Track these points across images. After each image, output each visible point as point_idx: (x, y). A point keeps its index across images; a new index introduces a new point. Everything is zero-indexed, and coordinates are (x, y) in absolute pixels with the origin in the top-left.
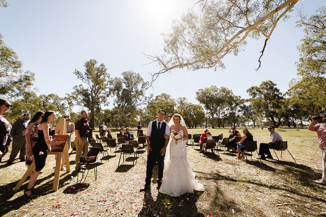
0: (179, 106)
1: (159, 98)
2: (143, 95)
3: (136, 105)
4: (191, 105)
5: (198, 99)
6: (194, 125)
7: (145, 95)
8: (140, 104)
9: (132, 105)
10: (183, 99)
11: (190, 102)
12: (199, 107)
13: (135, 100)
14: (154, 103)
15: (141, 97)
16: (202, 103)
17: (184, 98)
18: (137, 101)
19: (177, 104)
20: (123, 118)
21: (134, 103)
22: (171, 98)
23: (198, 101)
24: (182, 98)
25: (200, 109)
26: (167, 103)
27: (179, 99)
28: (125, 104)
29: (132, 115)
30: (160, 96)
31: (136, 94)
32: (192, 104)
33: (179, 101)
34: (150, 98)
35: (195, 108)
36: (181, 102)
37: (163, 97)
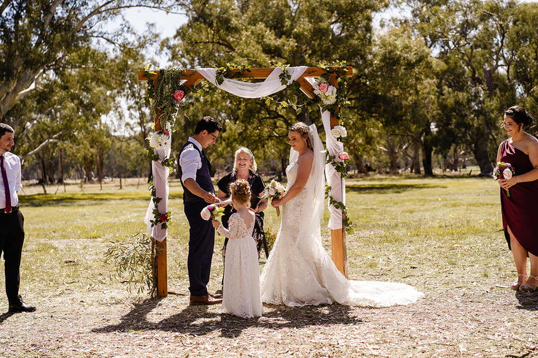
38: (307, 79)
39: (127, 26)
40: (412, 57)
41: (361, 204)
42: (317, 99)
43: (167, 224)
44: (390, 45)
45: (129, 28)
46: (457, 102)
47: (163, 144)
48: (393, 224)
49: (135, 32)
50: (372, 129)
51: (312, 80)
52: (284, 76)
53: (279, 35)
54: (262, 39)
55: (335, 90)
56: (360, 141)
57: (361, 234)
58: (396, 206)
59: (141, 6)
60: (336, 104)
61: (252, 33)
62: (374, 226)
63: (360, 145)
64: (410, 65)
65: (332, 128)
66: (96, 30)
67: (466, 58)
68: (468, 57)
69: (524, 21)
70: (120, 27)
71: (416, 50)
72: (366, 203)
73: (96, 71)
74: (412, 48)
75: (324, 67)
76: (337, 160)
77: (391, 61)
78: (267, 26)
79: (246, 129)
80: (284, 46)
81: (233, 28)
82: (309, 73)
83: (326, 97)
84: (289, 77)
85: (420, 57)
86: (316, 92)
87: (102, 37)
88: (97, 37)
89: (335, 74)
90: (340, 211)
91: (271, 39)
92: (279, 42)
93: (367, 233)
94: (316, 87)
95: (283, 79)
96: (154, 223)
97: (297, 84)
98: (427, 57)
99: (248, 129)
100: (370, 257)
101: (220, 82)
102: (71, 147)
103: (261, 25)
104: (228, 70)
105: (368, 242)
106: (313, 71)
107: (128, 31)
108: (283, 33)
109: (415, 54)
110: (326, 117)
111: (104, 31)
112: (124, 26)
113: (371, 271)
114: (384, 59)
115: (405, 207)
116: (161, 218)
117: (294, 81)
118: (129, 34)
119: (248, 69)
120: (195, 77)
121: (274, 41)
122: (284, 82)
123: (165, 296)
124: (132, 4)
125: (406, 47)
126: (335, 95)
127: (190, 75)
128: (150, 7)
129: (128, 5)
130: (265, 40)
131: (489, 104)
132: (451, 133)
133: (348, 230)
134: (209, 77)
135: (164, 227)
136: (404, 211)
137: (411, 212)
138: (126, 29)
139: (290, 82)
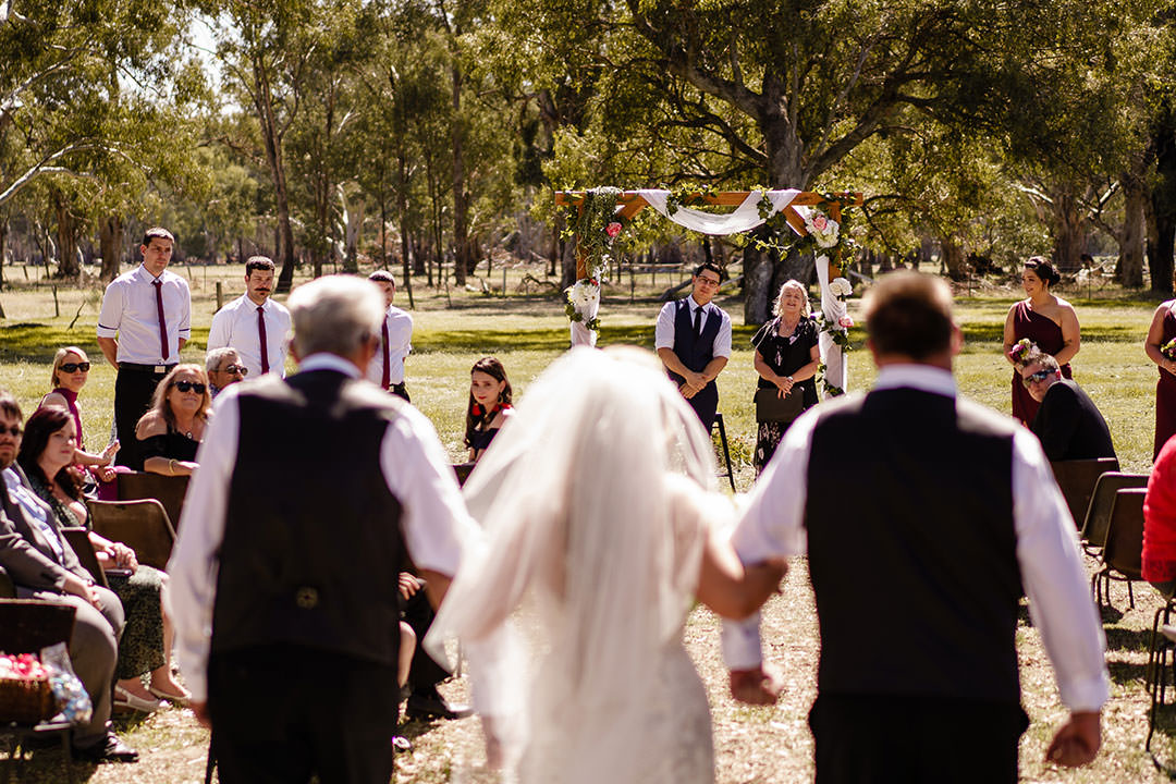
38: (797, 208)
42: (810, 239)
47: (590, 299)
50: (979, 160)
51: (804, 211)
52: (764, 205)
55: (837, 227)
60: (837, 247)
63: (944, 205)
65: (830, 281)
75: (822, 193)
76: (837, 327)
79: (613, 151)
82: (799, 200)
83: (824, 237)
84: (770, 206)
86: (810, 229)
89: (838, 203)
94: (809, 222)
95: (762, 210)
97: (782, 216)
99: (616, 151)
101: (673, 211)
104: (684, 194)
106: (807, 198)
110: (822, 264)
117: (778, 212)
119: (712, 194)
120: (635, 202)
122: (762, 214)
126: (837, 234)
127: (631, 200)
134: (658, 204)
139: (772, 214)
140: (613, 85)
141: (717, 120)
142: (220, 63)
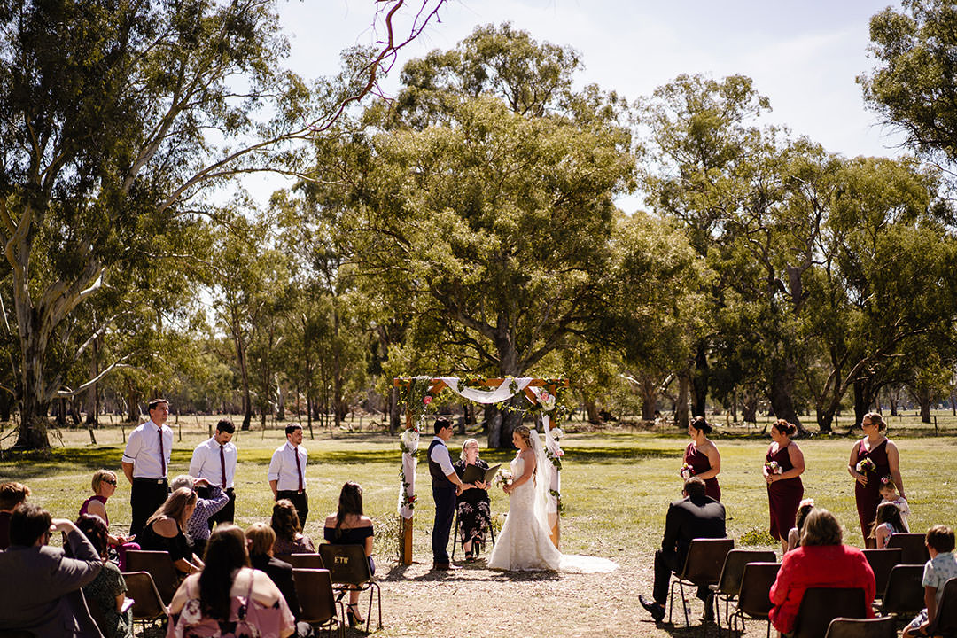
0: (673, 171)
1: (448, 80)
2: (259, 67)
3: (186, 175)
4: (808, 173)
5: (887, 100)
6: (838, 394)
7: (284, 65)
8: (226, 169)
9: (143, 169)
10: (717, 98)
11: (795, 138)
12: (903, 188)
13: (167, 121)
14: (392, 159)
15: (237, 82)
16: (935, 144)
17: (738, 90)
18: (191, 130)
19: (653, 147)
20: (36, 318)
21: (164, 148)
22: (579, 83)
23: (897, 118)
24: (713, 87)
25: (912, 213)
26: (528, 154)
27: (681, 98)
28: (55, 170)
29: (145, 286)
30: (450, 62)
31: (176, 52)
32: (820, 151)
33: (672, 117)
34: (345, 99)
35: (861, 205)
36: (698, 130)
37: (491, 72)
38: (531, 388)
39: (245, 196)
40: (668, 261)
41: (584, 482)
42: (539, 406)
43: (414, 505)
44: (637, 243)
45: (246, 200)
46: (744, 320)
47: (414, 440)
48: (617, 510)
49: (256, 206)
50: (608, 363)
51: (535, 390)
52: (513, 386)
53: (475, 228)
54: (450, 232)
55: (554, 399)
56: (591, 379)
57: (579, 520)
58: (630, 485)
59: (270, 170)
60: (554, 410)
61: (437, 223)
62: (595, 511)
63: (590, 386)
64: (666, 274)
65: (551, 430)
66: (198, 202)
67: (759, 250)
68: (762, 248)
69: (853, 192)
70: (233, 198)
71: (675, 251)
72: (591, 481)
73: (193, 261)
74: (670, 248)
75: (545, 380)
76: (555, 456)
77: (637, 267)
78: (457, 214)
79: (418, 356)
80: (481, 243)
81: (407, 213)
82: (533, 384)
83: (547, 405)
84: (517, 387)
85: (681, 263)
86: (539, 400)
87: (206, 213)
88: (199, 212)
89: (554, 386)
90: (555, 498)
91: (463, 232)
92: (474, 238)
93: (585, 519)
94: (538, 396)
96: (404, 504)
97: (523, 392)
98: (691, 263)
99: (420, 357)
100: (584, 542)
101: (461, 390)
102: (145, 376)
103: (449, 213)
104: (467, 380)
105: (584, 528)
106: (537, 383)
107: (245, 205)
108: (481, 224)
109: (674, 257)
110: (546, 420)
111: (209, 203)
112: (239, 196)
113: (582, 552)
114: (628, 263)
115: (640, 488)
116: (409, 500)
117: (521, 391)
118: (247, 209)
119: (483, 380)
120: (440, 385)
121: (467, 236)
122: (512, 391)
123: (411, 565)
124: (256, 167)
125: (661, 246)
126: (554, 403)
127: (437, 383)
128: (283, 172)
129: (249, 168)
130: (454, 234)
131: (793, 323)
132: (734, 366)
133: (562, 514)
134: (452, 386)
135: (411, 507)
136: (635, 494)
137: (644, 495)
138: (242, 201)
139: (518, 391)
140: (419, 323)
141: (474, 341)
142: (214, 311)
